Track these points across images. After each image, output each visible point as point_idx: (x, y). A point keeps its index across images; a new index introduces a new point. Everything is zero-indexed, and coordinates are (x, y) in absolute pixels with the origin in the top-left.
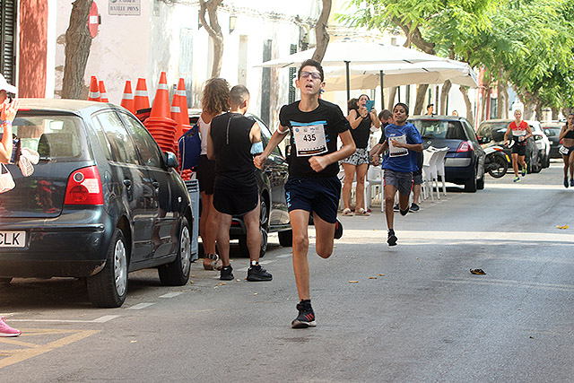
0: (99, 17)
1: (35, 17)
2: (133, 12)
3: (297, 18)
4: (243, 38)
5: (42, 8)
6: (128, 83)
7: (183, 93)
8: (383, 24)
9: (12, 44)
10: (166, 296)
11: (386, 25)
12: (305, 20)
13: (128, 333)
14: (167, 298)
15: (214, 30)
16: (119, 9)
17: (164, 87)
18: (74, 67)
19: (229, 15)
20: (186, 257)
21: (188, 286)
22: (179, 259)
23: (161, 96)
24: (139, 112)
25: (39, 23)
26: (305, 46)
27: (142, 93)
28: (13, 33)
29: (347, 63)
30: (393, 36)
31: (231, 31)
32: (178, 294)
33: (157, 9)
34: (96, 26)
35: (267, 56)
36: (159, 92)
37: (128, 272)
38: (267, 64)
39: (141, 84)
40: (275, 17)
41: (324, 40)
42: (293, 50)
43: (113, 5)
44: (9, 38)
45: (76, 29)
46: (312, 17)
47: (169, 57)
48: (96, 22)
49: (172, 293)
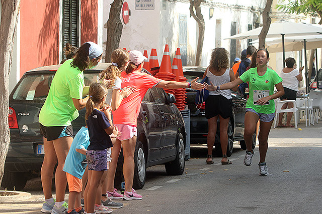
0: (130, 12)
1: (90, 13)
2: (150, 7)
3: (252, 8)
4: (218, 22)
5: (94, 7)
6: (146, 52)
7: (179, 57)
8: (306, 10)
9: (76, 29)
10: (170, 182)
11: (308, 11)
12: (257, 9)
13: (146, 205)
14: (170, 183)
15: (199, 17)
16: (141, 6)
17: (167, 53)
18: (112, 43)
19: (209, 7)
20: (182, 158)
21: (184, 175)
22: (177, 159)
23: (166, 59)
24: (153, 69)
25: (92, 16)
26: (257, 25)
27: (154, 58)
28: (76, 22)
29: (283, 35)
30: (312, 17)
31: (211, 17)
32: (177, 180)
33: (164, 5)
34: (127, 17)
35: (233, 32)
36: (165, 57)
37: (146, 168)
38: (234, 37)
39: (154, 52)
40: (238, 8)
41: (268, 22)
42: (250, 28)
43: (138, 4)
44: (74, 26)
45: (113, 20)
46: (262, 7)
47: (173, 34)
48: (128, 14)
49: (173, 180)
